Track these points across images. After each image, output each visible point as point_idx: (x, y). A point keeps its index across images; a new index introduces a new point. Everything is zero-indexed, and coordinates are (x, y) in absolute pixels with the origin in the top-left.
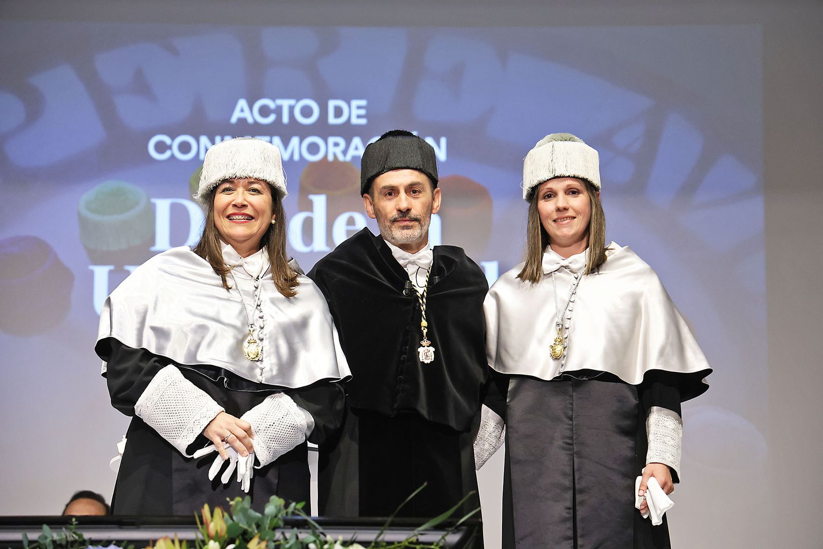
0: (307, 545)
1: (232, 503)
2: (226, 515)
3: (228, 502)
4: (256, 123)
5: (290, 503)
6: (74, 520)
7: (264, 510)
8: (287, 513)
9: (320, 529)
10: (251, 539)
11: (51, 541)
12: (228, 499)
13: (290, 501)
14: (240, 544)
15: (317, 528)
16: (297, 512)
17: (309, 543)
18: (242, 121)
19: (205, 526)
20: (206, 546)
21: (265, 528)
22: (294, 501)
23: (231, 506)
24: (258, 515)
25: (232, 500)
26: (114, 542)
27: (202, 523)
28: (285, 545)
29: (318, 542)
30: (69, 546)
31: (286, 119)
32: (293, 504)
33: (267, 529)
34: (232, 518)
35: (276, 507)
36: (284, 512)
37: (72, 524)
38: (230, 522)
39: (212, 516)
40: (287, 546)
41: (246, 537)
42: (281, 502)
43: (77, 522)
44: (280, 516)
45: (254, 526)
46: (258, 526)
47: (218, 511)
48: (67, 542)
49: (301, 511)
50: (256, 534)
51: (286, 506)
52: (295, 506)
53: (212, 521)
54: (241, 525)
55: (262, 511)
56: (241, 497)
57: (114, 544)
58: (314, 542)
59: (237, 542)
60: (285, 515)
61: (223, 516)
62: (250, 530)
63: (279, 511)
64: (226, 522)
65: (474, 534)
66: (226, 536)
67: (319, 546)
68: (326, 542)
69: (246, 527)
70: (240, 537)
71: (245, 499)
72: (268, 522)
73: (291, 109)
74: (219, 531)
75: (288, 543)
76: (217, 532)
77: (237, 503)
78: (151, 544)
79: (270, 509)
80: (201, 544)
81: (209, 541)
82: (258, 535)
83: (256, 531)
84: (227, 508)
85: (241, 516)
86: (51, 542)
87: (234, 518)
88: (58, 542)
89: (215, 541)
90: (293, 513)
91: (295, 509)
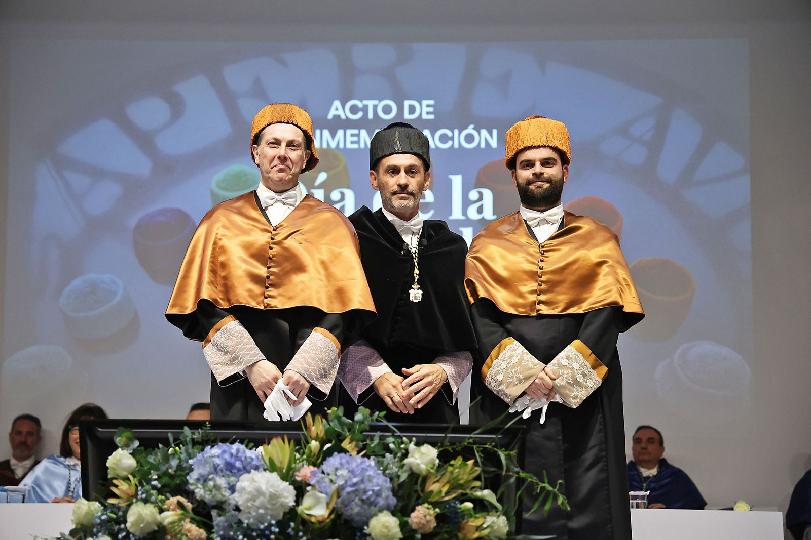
0: (388, 444)
1: (329, 412)
2: (324, 420)
3: (326, 411)
4: (347, 118)
5: (374, 413)
6: (207, 423)
7: (354, 417)
8: (372, 420)
9: (398, 433)
10: (344, 440)
11: (190, 439)
12: (326, 409)
13: (375, 410)
14: (335, 443)
15: (396, 432)
16: (380, 419)
17: (391, 443)
18: (337, 117)
19: (308, 430)
20: (309, 445)
21: (355, 432)
22: (377, 411)
23: (328, 414)
24: (350, 421)
25: (329, 409)
26: (238, 441)
27: (306, 427)
28: (370, 445)
29: (396, 442)
30: (204, 443)
31: (371, 116)
32: (377, 413)
33: (356, 431)
34: (329, 424)
35: (363, 415)
36: (370, 419)
37: (206, 427)
38: (328, 426)
39: (314, 422)
40: (372, 445)
41: (340, 438)
42: (368, 411)
43: (210, 425)
44: (366, 422)
45: (346, 430)
46: (349, 430)
47: (318, 417)
48: (203, 440)
49: (383, 418)
50: (348, 436)
51: (372, 414)
52: (378, 415)
53: (313, 425)
54: (336, 429)
55: (352, 418)
56: (336, 407)
57: (239, 442)
58: (394, 443)
59: (333, 442)
60: (370, 422)
61: (322, 421)
62: (343, 433)
63: (365, 418)
64: (324, 426)
65: (519, 436)
66: (325, 438)
67: (397, 446)
68: (403, 443)
69: (340, 430)
70: (335, 438)
71: (339, 408)
72: (357, 427)
73: (375, 107)
74: (319, 433)
75: (373, 443)
76: (317, 434)
77: (333, 412)
78: (267, 442)
79: (358, 417)
80: (305, 443)
81: (311, 441)
82: (350, 437)
83: (348, 434)
84: (325, 416)
85: (336, 421)
86: (191, 441)
87: (331, 423)
88: (196, 440)
89: (316, 441)
90: (377, 420)
91: (379, 417)
